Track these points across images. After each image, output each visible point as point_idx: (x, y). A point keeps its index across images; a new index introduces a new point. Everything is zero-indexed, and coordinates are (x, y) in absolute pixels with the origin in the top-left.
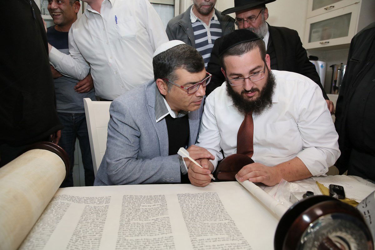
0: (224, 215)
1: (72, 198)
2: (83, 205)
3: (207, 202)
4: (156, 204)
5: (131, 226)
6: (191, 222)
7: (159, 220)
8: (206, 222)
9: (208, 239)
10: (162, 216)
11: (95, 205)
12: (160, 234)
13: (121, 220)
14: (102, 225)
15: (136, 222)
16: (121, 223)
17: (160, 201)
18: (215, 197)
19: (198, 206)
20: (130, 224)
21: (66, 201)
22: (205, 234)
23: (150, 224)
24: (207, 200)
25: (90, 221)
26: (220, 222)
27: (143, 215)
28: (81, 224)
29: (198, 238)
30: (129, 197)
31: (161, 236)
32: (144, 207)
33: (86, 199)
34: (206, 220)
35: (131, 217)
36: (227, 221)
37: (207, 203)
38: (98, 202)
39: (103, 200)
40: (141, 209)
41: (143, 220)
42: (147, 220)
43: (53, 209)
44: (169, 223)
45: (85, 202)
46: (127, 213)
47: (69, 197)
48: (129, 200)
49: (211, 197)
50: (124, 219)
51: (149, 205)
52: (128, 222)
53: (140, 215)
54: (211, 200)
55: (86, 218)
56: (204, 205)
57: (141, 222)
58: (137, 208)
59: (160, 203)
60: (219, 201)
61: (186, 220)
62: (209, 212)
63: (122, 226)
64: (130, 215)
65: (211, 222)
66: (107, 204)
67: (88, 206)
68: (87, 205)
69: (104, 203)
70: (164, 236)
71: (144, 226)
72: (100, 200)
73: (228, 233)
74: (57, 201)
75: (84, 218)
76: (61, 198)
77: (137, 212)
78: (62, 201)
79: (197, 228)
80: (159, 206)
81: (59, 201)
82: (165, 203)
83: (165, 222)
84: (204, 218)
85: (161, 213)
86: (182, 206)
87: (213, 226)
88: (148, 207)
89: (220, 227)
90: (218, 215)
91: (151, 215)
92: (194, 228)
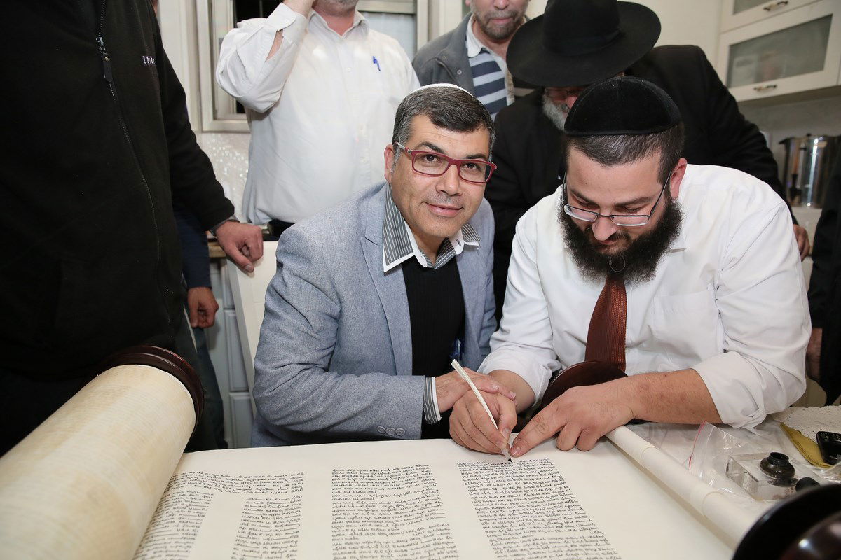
0: (577, 516)
1: (214, 481)
2: (241, 498)
3: (532, 482)
4: (412, 490)
5: (360, 550)
6: (503, 537)
7: (426, 534)
8: (537, 535)
10: (432, 523)
11: (269, 496)
13: (335, 534)
14: (292, 549)
15: (371, 538)
16: (336, 542)
17: (420, 482)
18: (547, 469)
19: (511, 494)
20: (359, 546)
21: (201, 490)
23: (405, 544)
24: (530, 478)
25: (261, 539)
26: (572, 534)
27: (385, 521)
28: (243, 548)
30: (345, 473)
32: (385, 500)
33: (245, 480)
34: (537, 530)
35: (357, 528)
36: (587, 534)
37: (531, 485)
38: (276, 489)
39: (285, 483)
40: (378, 505)
41: (388, 533)
42: (396, 532)
43: (174, 511)
44: (450, 541)
45: (245, 488)
46: (346, 517)
47: (206, 476)
48: (347, 481)
49: (539, 471)
50: (342, 533)
51: (396, 492)
52: (354, 541)
53: (379, 520)
54: (539, 477)
55: (252, 532)
56: (526, 490)
57: (382, 539)
58: (367, 501)
59: (420, 488)
60: (558, 479)
61: (488, 530)
62: (538, 508)
63: (340, 551)
64: (355, 520)
65: (550, 535)
66: (296, 494)
67: (253, 499)
68: (251, 496)
69: (290, 490)
71: (392, 549)
72: (280, 483)
74: (180, 490)
75: (247, 531)
76: (188, 481)
77: (371, 512)
78: (193, 489)
79: (520, 552)
80: (420, 495)
81: (185, 489)
82: (434, 487)
83: (441, 537)
84: (532, 526)
85: (426, 513)
86: (473, 493)
87: (557, 545)
88: (393, 499)
89: (574, 548)
90: (562, 517)
91: (403, 518)
92: (512, 554)
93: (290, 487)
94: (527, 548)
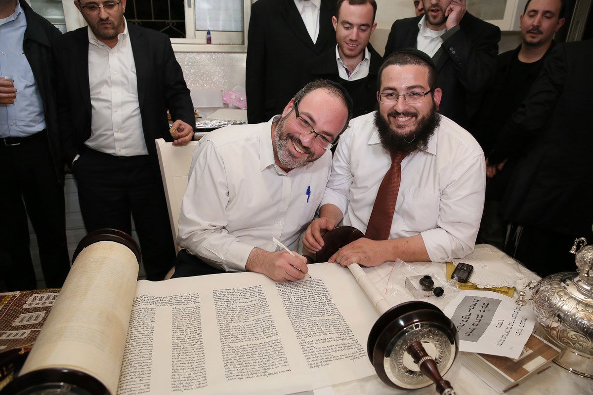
0: (332, 308)
1: (154, 300)
2: (169, 309)
3: (312, 291)
4: (253, 299)
5: (232, 330)
6: (297, 320)
7: (262, 321)
8: (313, 319)
9: (317, 341)
10: (264, 315)
11: (183, 306)
12: (265, 337)
13: (219, 323)
14: (199, 331)
15: (236, 324)
16: (220, 327)
17: (257, 295)
18: (320, 285)
20: (231, 328)
21: (148, 306)
22: (313, 335)
23: (252, 326)
25: (184, 328)
26: (329, 317)
27: (241, 315)
28: (177, 334)
29: (307, 340)
30: (220, 291)
31: (266, 340)
32: (241, 305)
33: (169, 299)
34: (313, 316)
35: (229, 320)
36: (335, 317)
37: (311, 293)
38: (186, 302)
39: (190, 299)
40: (238, 308)
41: (243, 321)
42: (247, 320)
43: (139, 320)
44: (273, 323)
45: (170, 303)
46: (223, 314)
47: (149, 298)
48: (221, 296)
49: (316, 285)
50: (222, 322)
51: (246, 300)
52: (228, 326)
53: (239, 315)
54: (316, 288)
55: (179, 325)
57: (241, 324)
58: (232, 306)
59: (258, 298)
61: (291, 317)
62: (314, 305)
63: (222, 331)
64: (228, 316)
65: (319, 318)
66: (196, 304)
68: (174, 307)
69: (193, 303)
70: (270, 339)
71: (246, 329)
72: (188, 299)
73: (338, 332)
74: (138, 308)
75: (176, 325)
76: (141, 302)
77: (234, 312)
78: (145, 306)
79: (304, 327)
80: (257, 302)
81: (141, 307)
82: (264, 297)
83: (269, 322)
84: (311, 314)
85: (261, 311)
86: (283, 298)
87: (321, 323)
88: (244, 304)
89: (329, 324)
90: (325, 309)
91: (250, 314)
92: (301, 328)
93: (193, 301)
94: (308, 325)
